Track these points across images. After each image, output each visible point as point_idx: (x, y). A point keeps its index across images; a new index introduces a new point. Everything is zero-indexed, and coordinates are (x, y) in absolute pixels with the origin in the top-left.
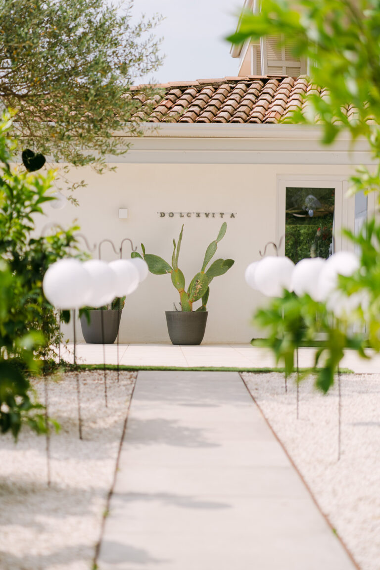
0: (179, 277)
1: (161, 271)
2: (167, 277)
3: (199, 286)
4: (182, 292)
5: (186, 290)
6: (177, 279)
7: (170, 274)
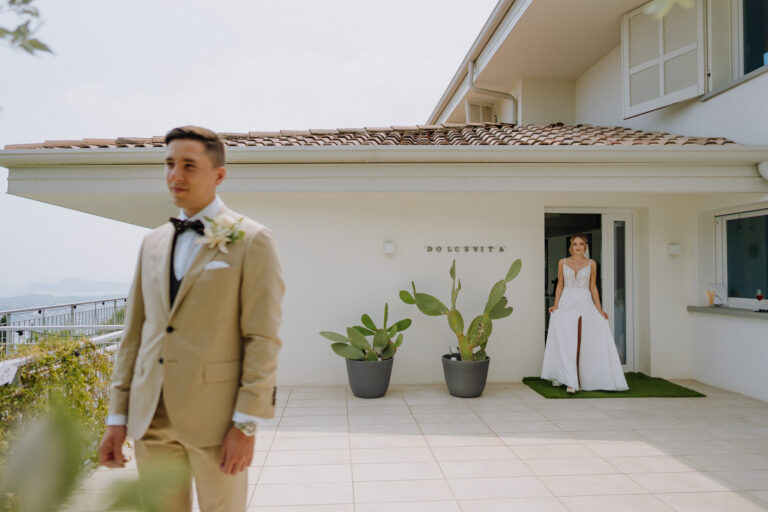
0: (456, 318)
1: (436, 313)
2: (443, 319)
3: (482, 331)
4: (460, 336)
5: (465, 332)
6: (455, 321)
7: (446, 317)
